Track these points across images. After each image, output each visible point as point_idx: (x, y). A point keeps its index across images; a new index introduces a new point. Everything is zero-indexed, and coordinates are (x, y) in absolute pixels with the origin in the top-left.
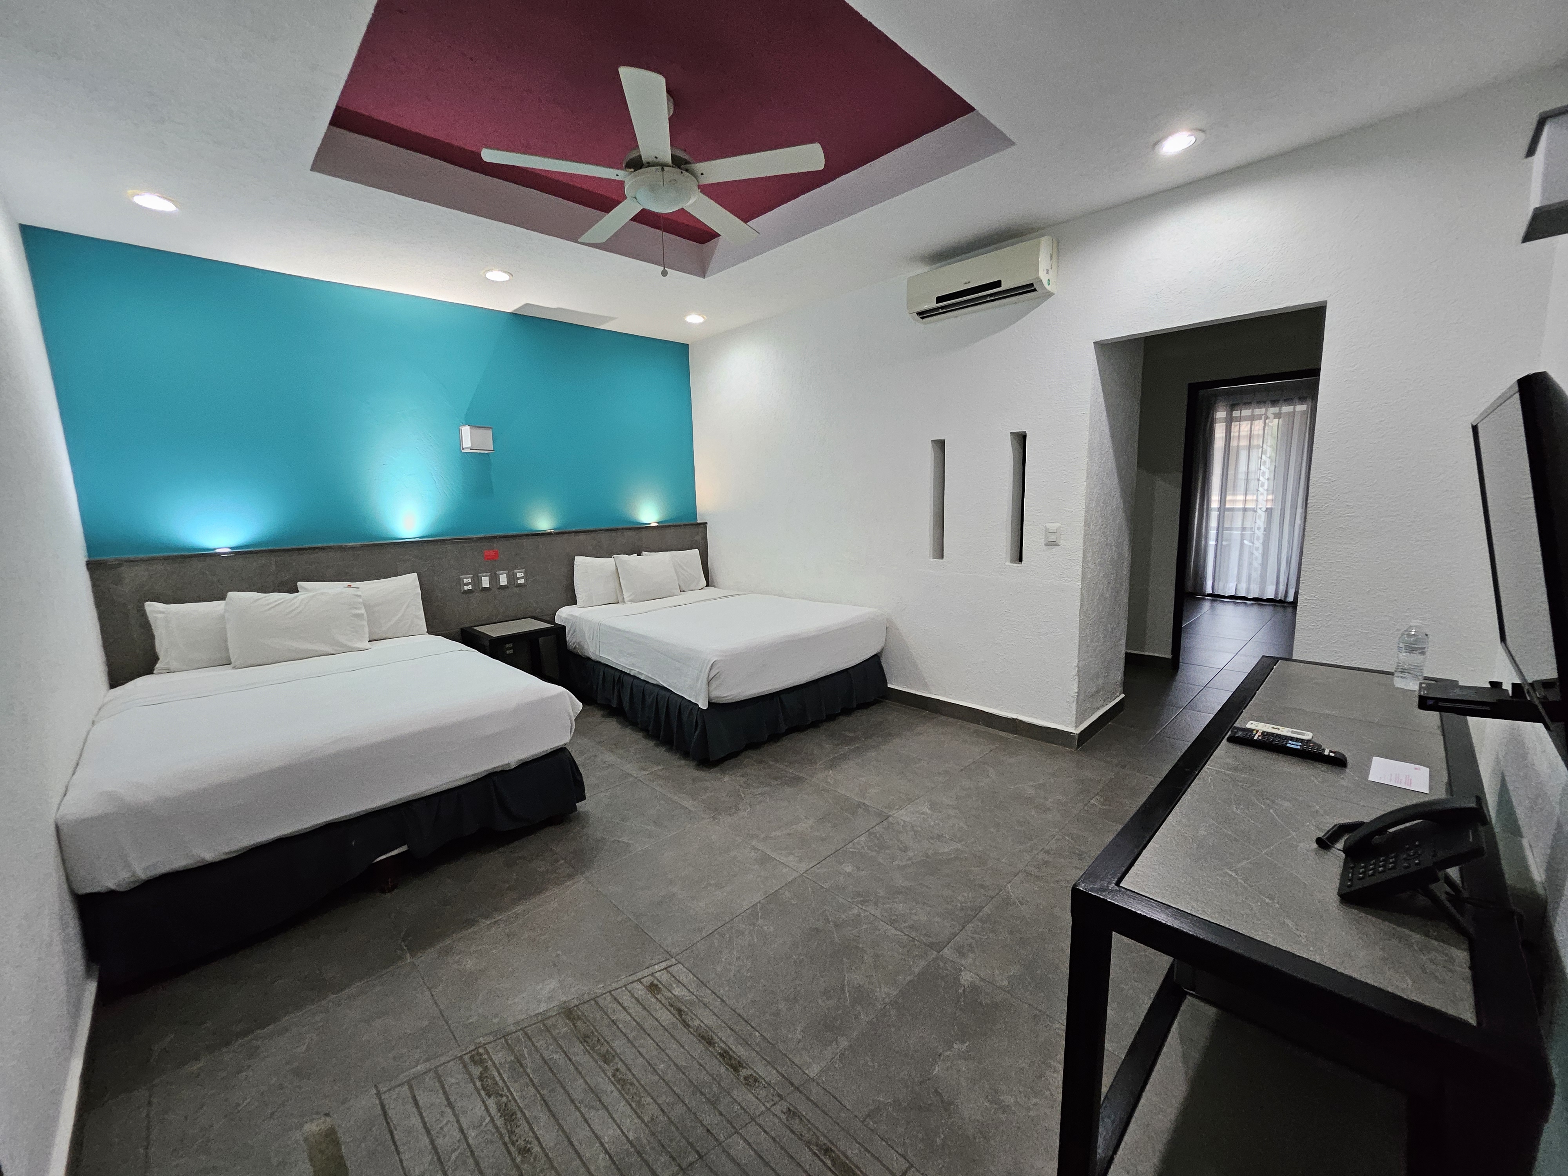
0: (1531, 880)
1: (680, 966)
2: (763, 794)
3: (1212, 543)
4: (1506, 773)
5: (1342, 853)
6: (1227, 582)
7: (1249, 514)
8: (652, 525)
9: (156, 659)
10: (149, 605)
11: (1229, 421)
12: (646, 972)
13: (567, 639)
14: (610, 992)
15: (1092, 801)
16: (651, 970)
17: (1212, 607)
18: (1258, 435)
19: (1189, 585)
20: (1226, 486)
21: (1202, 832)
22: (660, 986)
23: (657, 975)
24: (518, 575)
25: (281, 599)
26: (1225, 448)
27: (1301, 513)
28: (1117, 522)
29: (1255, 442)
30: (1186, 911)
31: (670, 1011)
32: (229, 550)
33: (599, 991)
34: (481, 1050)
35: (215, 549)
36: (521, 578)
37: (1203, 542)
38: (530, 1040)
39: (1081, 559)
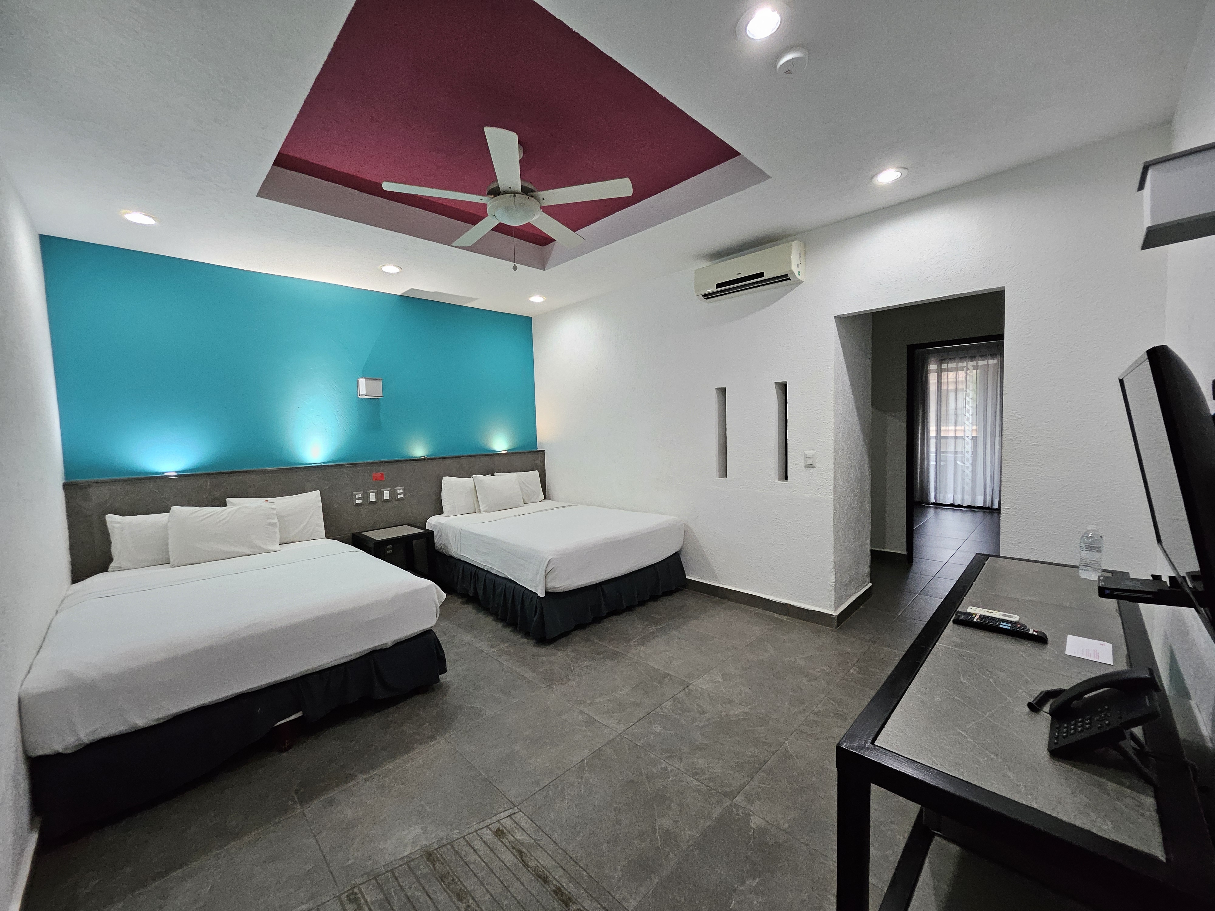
0: (1201, 736)
1: (521, 813)
2: (587, 667)
3: (932, 463)
4: (1174, 647)
5: (1049, 715)
6: (946, 492)
7: (959, 441)
8: (502, 452)
9: (111, 560)
10: (110, 517)
11: (940, 372)
12: (494, 819)
13: (435, 541)
14: (464, 837)
15: (851, 671)
16: (497, 817)
17: (936, 513)
18: (962, 381)
19: (917, 496)
20: (940, 421)
21: (937, 699)
22: (505, 831)
23: (502, 821)
24: (399, 491)
25: (213, 511)
26: (938, 391)
27: (999, 441)
28: (859, 449)
29: (960, 386)
30: (928, 765)
31: (512, 853)
32: (175, 474)
33: (456, 836)
34: (356, 890)
35: (164, 473)
36: (400, 494)
37: (926, 463)
38: (396, 879)
39: (832, 478)
